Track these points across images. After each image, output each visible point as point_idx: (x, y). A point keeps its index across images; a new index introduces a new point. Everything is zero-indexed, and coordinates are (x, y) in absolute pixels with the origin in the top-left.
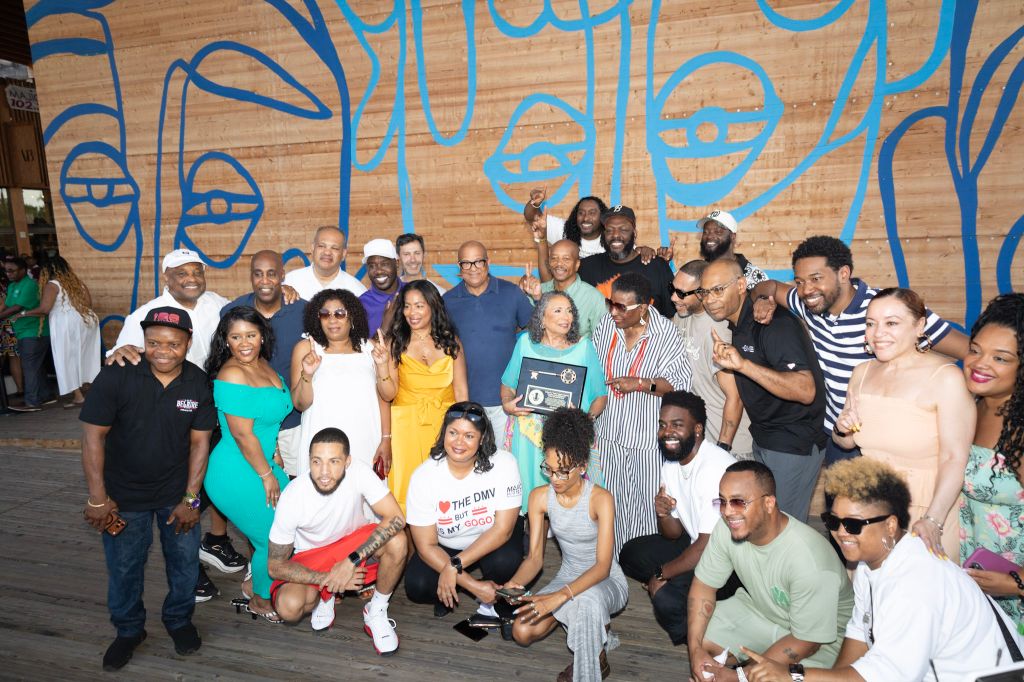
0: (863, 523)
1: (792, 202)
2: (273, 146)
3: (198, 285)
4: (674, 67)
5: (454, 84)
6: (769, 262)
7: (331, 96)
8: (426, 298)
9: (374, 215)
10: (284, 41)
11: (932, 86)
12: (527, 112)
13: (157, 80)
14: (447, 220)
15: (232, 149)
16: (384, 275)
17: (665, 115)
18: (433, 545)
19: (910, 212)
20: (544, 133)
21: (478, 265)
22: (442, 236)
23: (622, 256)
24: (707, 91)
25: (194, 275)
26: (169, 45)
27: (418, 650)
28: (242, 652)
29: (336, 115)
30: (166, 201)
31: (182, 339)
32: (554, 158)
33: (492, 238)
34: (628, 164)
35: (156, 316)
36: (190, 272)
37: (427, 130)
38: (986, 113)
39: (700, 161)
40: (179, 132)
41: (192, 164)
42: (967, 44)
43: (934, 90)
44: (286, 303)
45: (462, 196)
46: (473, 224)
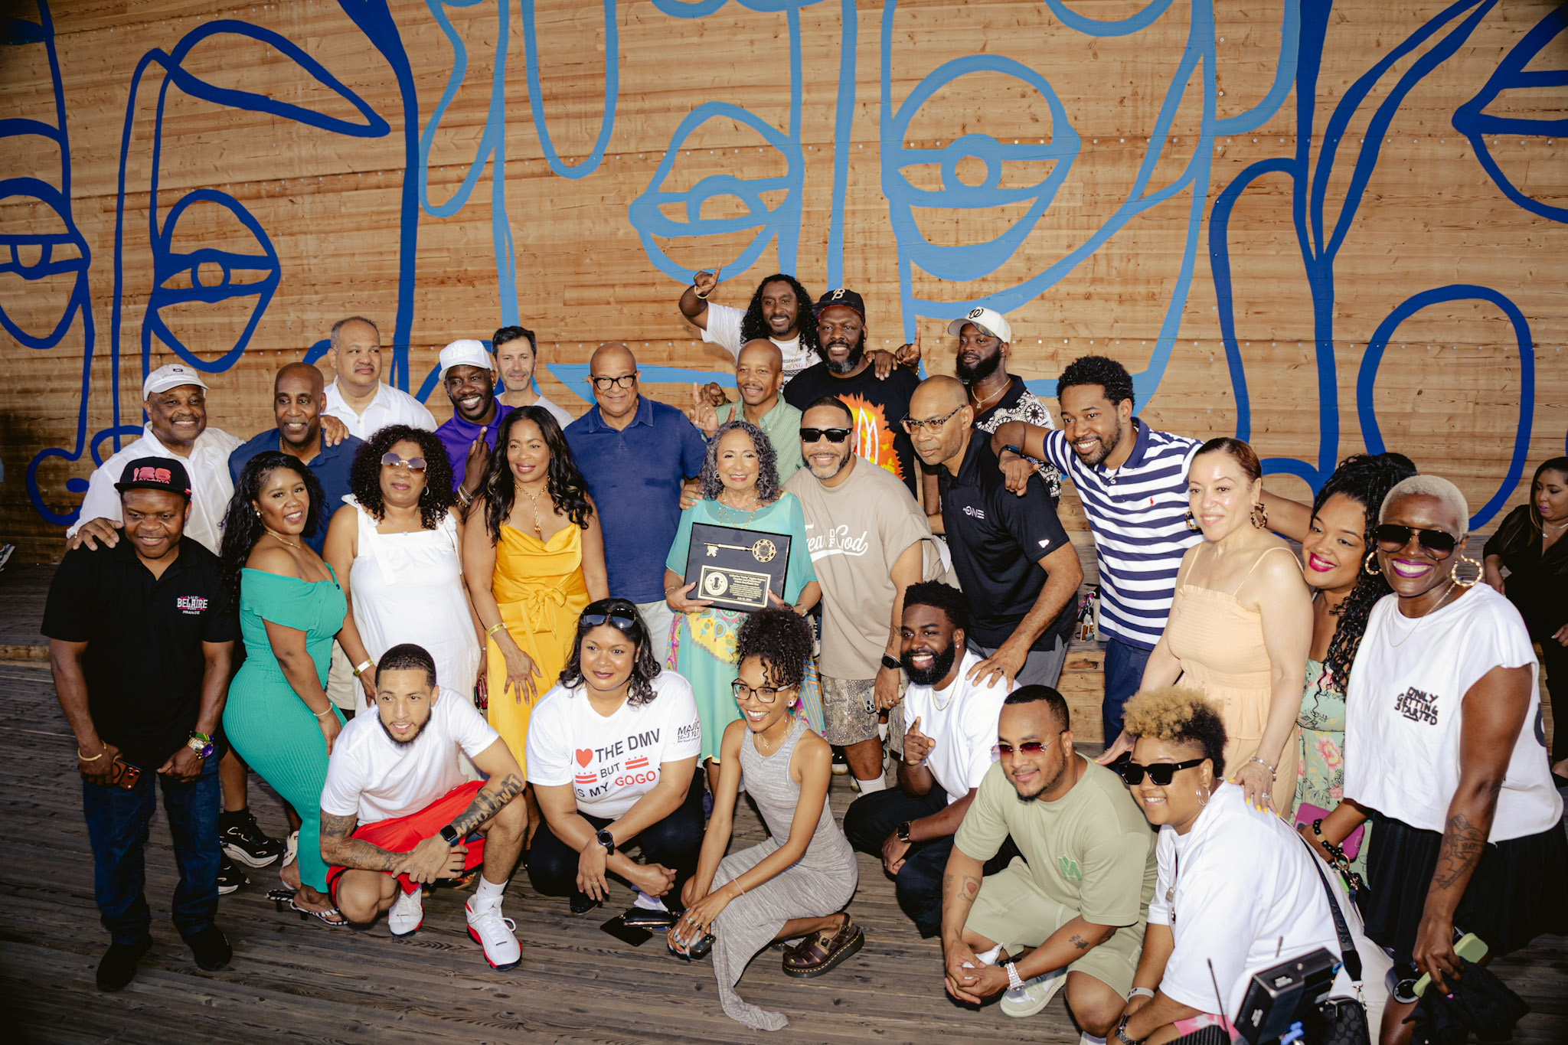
0: (1174, 768)
1: (1094, 281)
2: (295, 179)
3: (196, 419)
4: (923, 73)
5: (583, 85)
7: (389, 101)
8: (544, 434)
9: (454, 285)
10: (318, 18)
11: (1274, 130)
12: (698, 129)
13: (120, 82)
14: (571, 294)
15: (232, 184)
16: (474, 394)
17: (908, 142)
18: (571, 813)
19: (1251, 304)
20: (724, 161)
21: (622, 382)
22: (563, 319)
23: (846, 367)
24: (969, 111)
25: (189, 404)
26: (140, 27)
27: (550, 961)
28: (292, 966)
29: (397, 130)
30: (130, 268)
31: (176, 507)
32: (739, 200)
33: (642, 323)
34: (854, 212)
35: (136, 472)
36: (184, 400)
37: (540, 153)
38: (1342, 173)
39: (962, 213)
40: (151, 160)
41: (169, 209)
42: (1316, 77)
43: (1277, 135)
44: (329, 444)
45: (594, 256)
46: (612, 300)
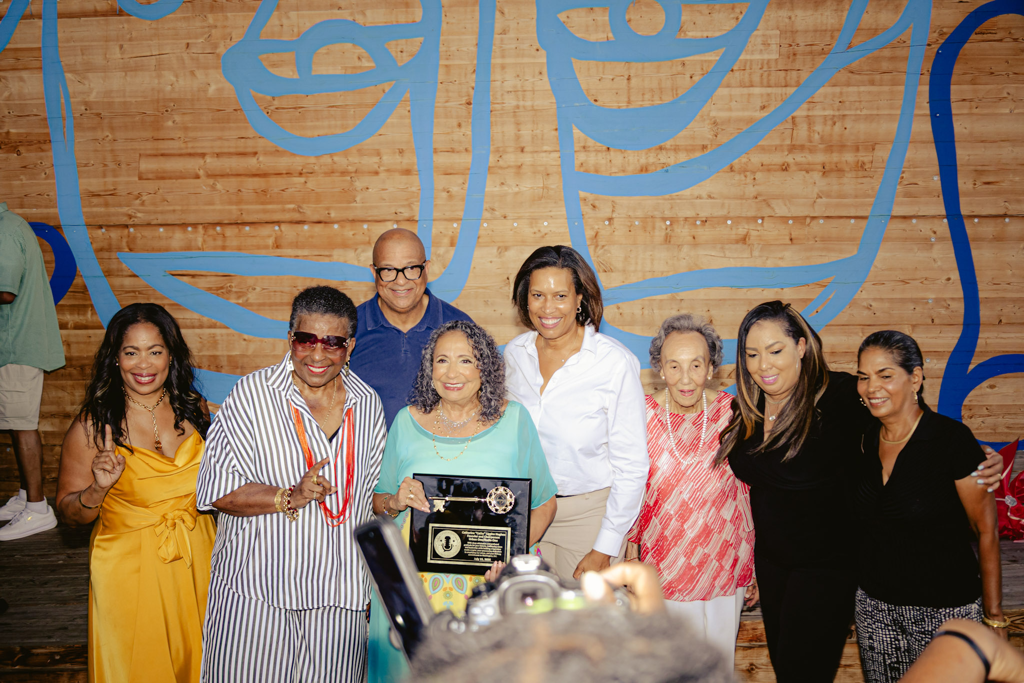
1: (792, 148)
6: (756, 253)
14: (146, 165)
19: (979, 173)
20: (342, 1)
22: (139, 196)
32: (360, 51)
33: (239, 202)
34: (503, 67)
39: (634, 68)
45: (177, 118)
46: (201, 173)
